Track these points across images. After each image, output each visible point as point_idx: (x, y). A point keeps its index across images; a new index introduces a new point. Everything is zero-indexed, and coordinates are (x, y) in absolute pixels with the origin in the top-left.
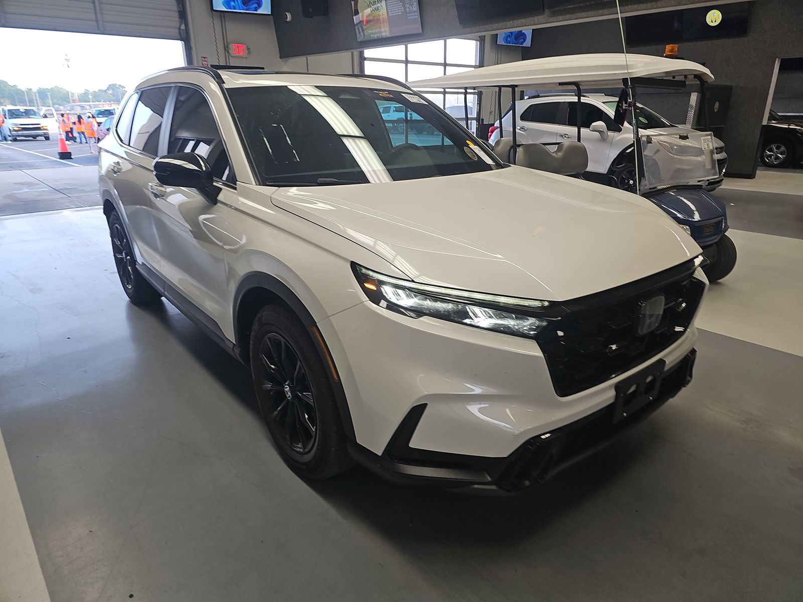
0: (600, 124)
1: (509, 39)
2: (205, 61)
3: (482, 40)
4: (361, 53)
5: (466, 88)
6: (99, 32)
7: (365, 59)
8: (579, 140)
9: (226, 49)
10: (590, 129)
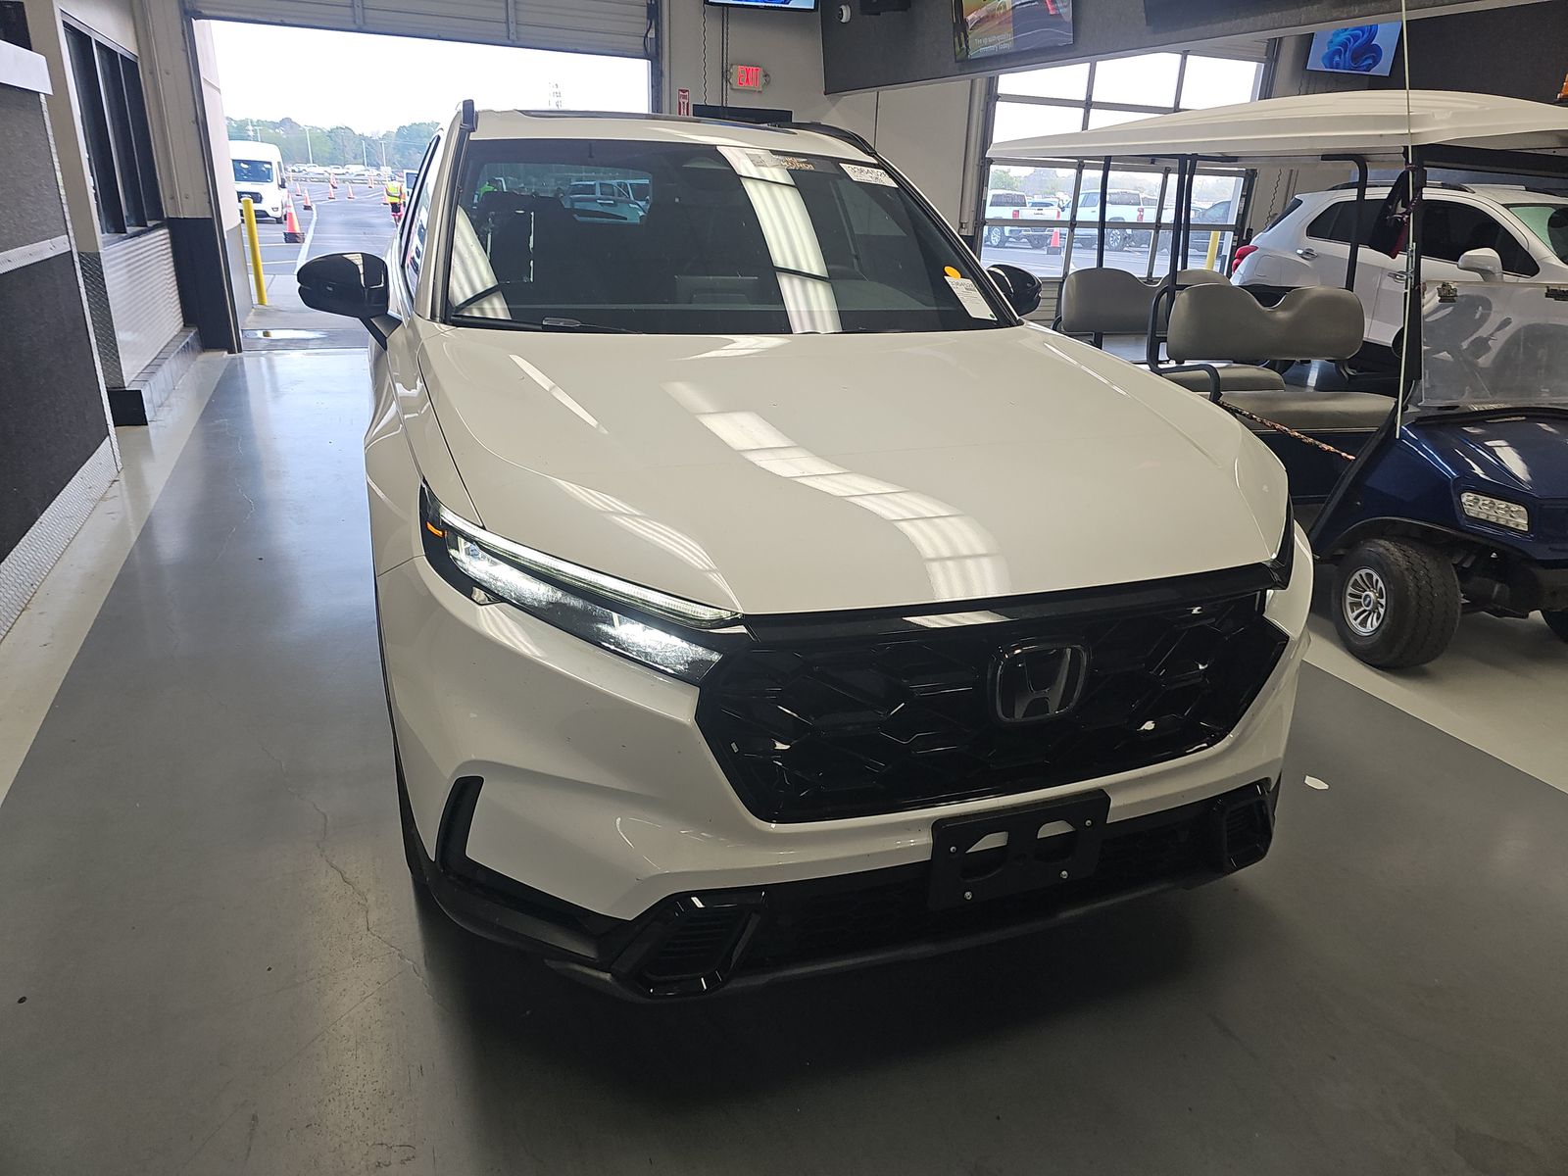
0: (1487, 254)
1: (1337, 58)
2: (685, 97)
3: (1270, 56)
4: (992, 83)
5: (1108, 159)
6: (509, 42)
7: (997, 98)
8: (1350, 286)
9: (725, 75)
10: (1460, 262)
